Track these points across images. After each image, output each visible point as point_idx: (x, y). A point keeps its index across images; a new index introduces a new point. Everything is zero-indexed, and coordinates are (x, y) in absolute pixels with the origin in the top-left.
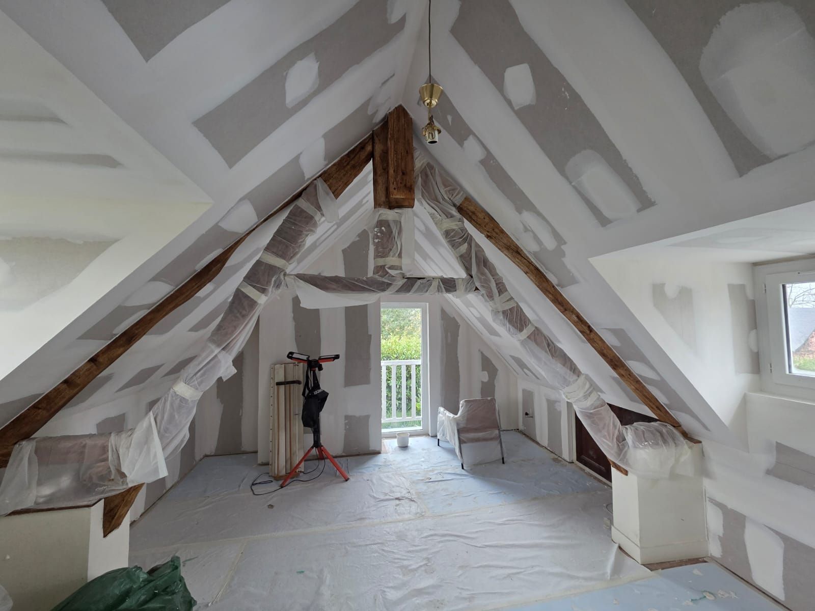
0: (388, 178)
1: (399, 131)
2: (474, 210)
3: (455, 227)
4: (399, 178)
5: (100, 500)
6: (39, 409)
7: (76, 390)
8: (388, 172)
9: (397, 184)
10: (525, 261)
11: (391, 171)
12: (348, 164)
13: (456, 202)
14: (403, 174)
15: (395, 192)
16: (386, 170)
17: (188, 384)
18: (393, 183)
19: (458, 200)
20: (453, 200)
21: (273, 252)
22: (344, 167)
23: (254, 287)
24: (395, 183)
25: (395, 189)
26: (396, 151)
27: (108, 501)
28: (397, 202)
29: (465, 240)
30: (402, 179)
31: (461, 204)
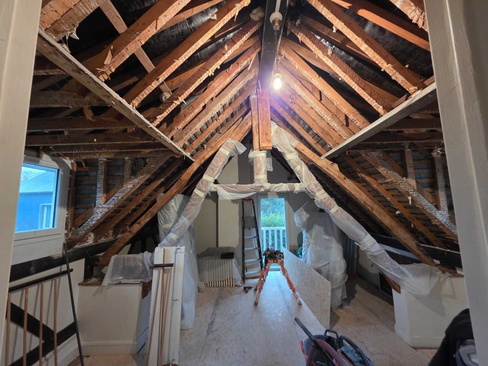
0: (259, 136)
1: (263, 114)
3: (293, 158)
4: (264, 137)
6: (121, 242)
8: (259, 134)
9: (263, 140)
12: (240, 132)
14: (266, 135)
15: (262, 143)
18: (261, 140)
19: (294, 144)
20: (292, 145)
21: (208, 175)
22: (239, 134)
23: (200, 191)
26: (262, 124)
28: (263, 148)
29: (299, 164)
30: (266, 137)
31: (296, 146)
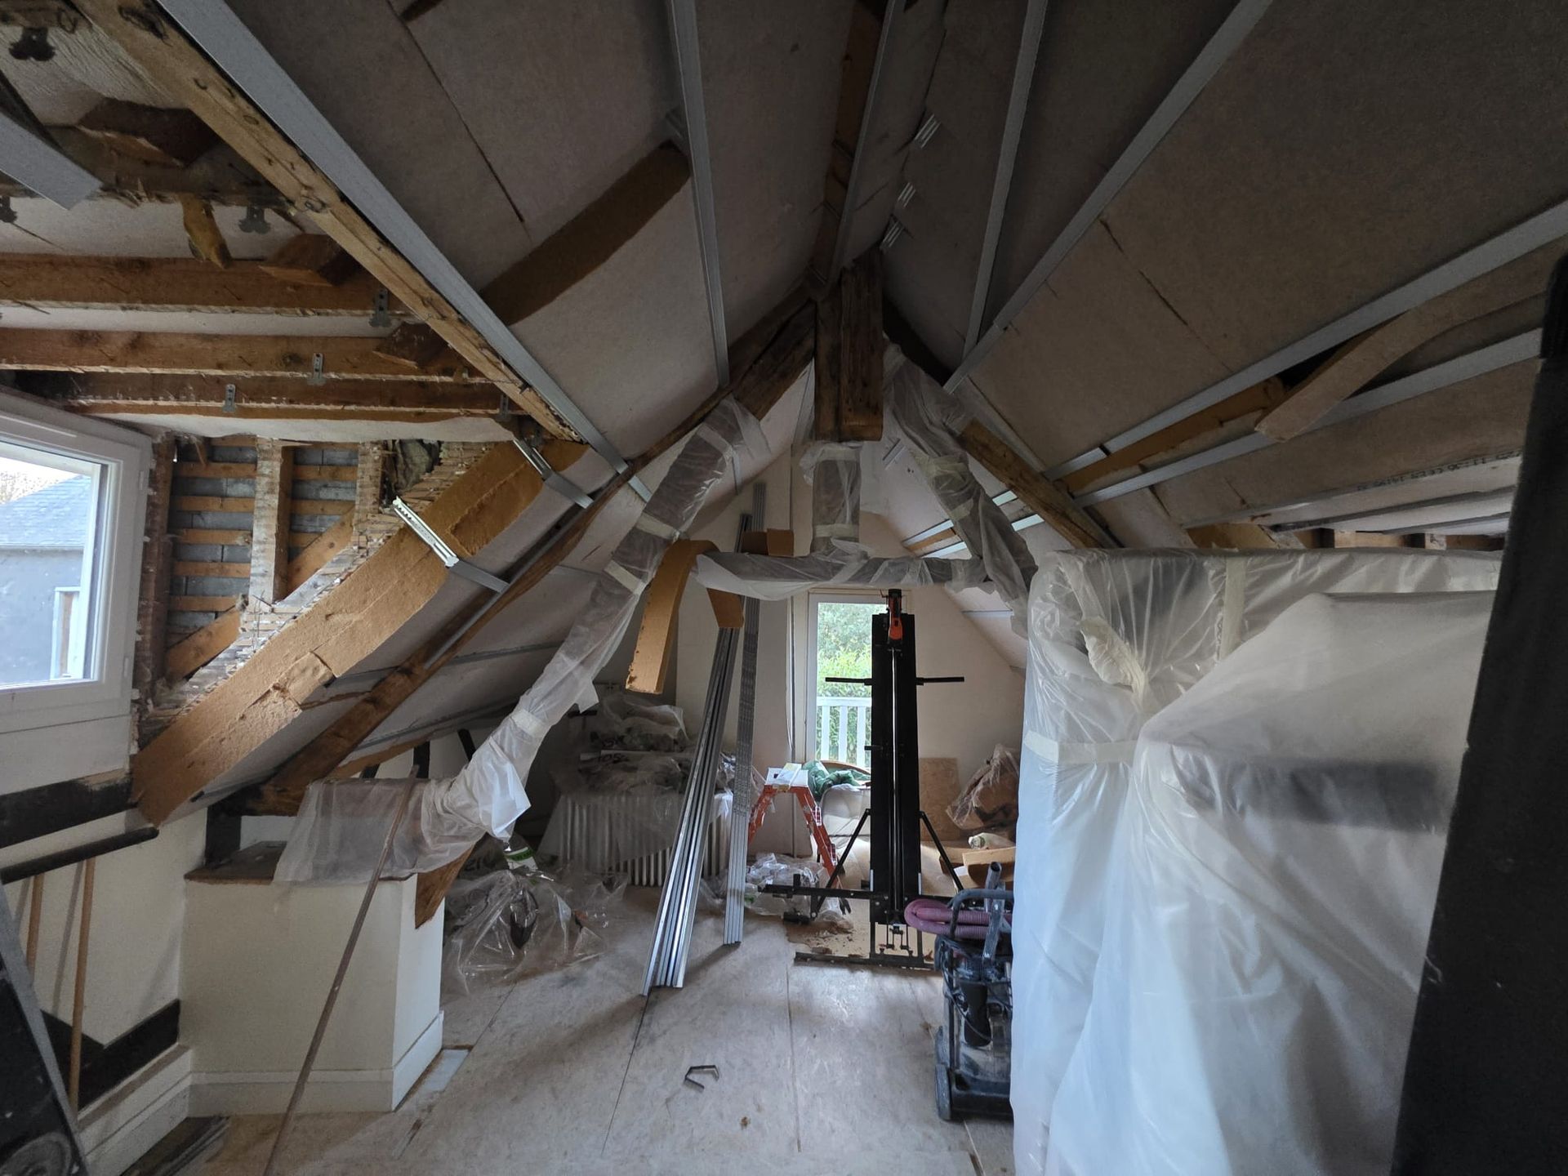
0: (839, 390)
2: (987, 441)
3: (951, 472)
4: (857, 393)
5: (412, 875)
6: (340, 737)
7: (387, 712)
8: (839, 383)
9: (854, 402)
10: (1077, 529)
11: (845, 381)
13: (954, 429)
14: (865, 385)
15: (851, 415)
16: (836, 378)
17: (532, 713)
18: (847, 402)
19: (957, 426)
20: (950, 426)
21: (655, 516)
23: (627, 569)
24: (850, 401)
25: (850, 410)
26: (853, 348)
27: (422, 879)
28: (852, 432)
29: (969, 495)
30: (863, 394)
31: (963, 433)
